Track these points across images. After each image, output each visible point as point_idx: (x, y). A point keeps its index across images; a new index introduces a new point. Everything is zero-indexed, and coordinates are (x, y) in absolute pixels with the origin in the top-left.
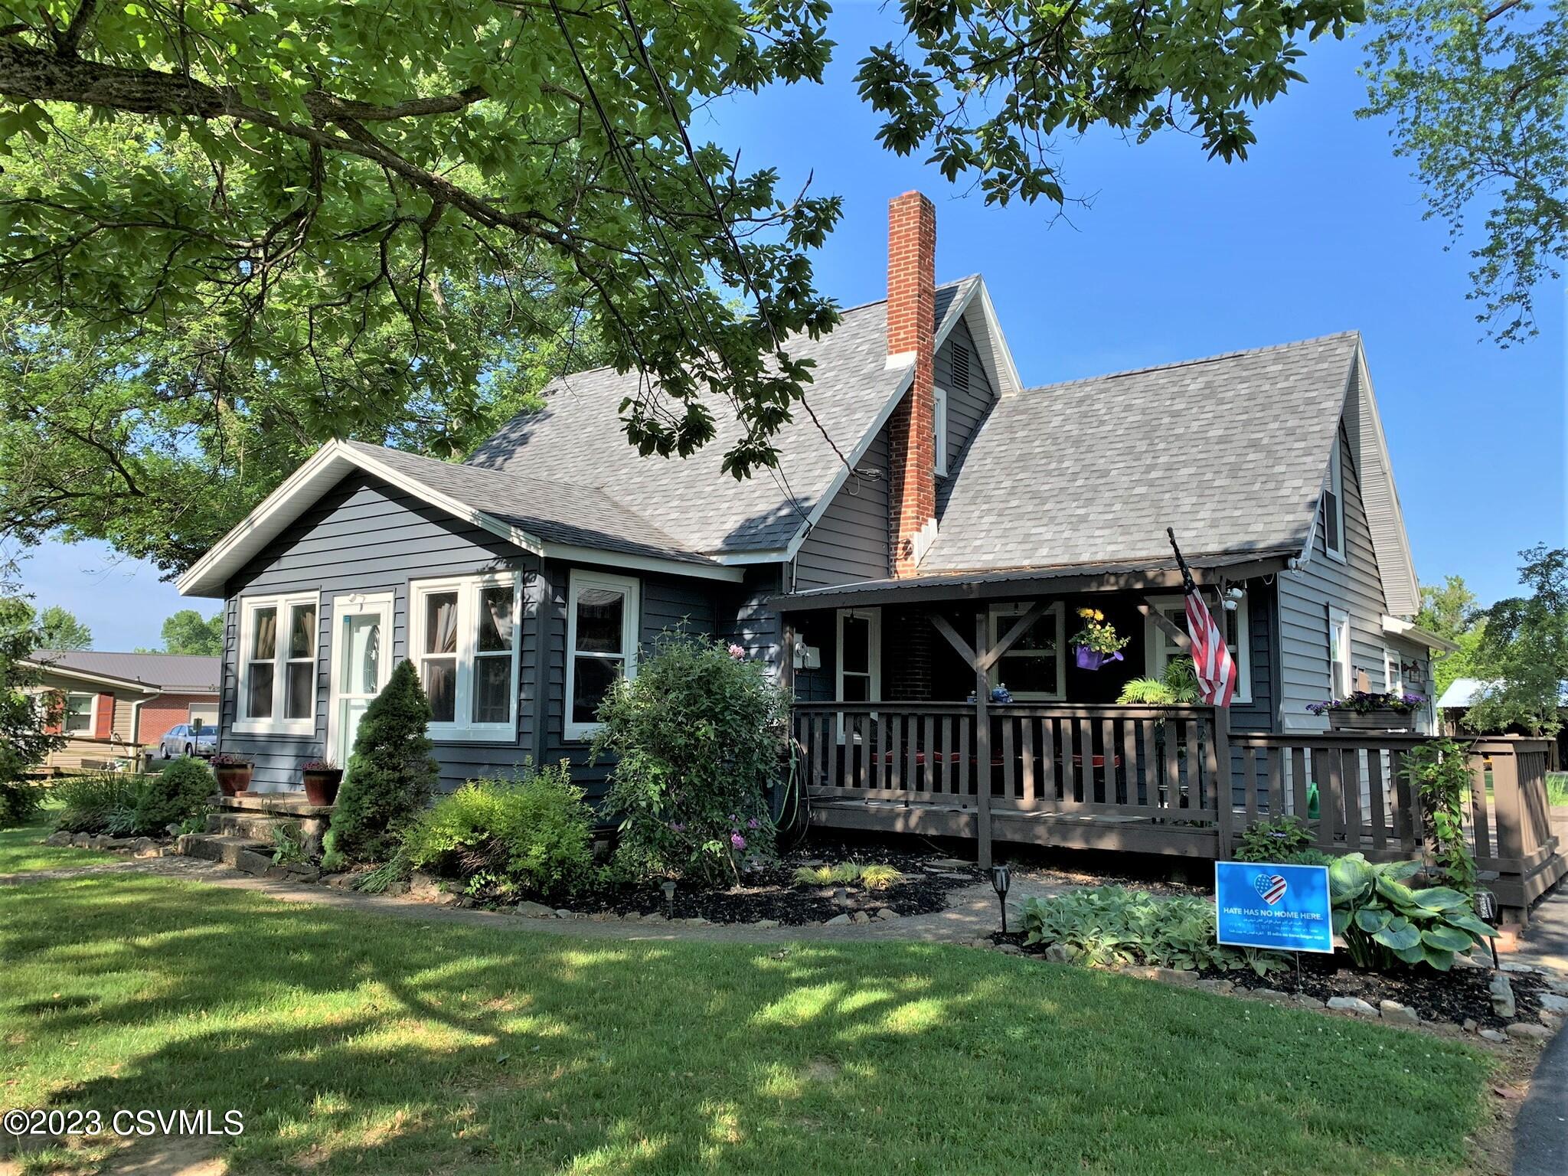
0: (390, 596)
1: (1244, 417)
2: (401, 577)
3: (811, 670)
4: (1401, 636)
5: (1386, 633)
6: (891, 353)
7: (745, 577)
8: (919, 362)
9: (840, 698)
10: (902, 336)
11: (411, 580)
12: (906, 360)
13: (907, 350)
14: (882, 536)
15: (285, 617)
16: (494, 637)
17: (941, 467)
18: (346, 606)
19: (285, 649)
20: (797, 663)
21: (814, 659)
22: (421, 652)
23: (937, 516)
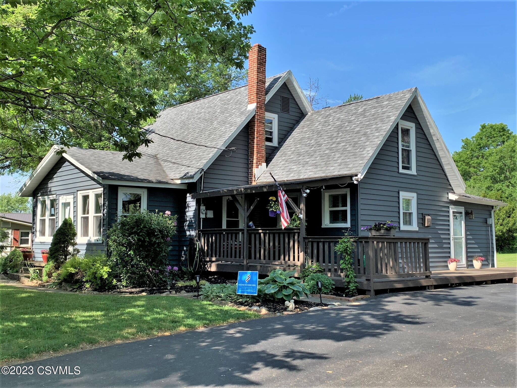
0: (72, 196)
1: (367, 123)
2: (75, 190)
3: (210, 219)
4: (455, 201)
5: (450, 200)
6: (249, 104)
7: (187, 187)
8: (257, 107)
9: (224, 226)
10: (252, 98)
11: (77, 191)
12: (252, 106)
13: (253, 103)
14: (245, 170)
15: (48, 203)
16: (98, 209)
17: (275, 143)
18: (62, 200)
19: (48, 213)
20: (202, 216)
21: (210, 214)
22: (80, 214)
23: (268, 161)
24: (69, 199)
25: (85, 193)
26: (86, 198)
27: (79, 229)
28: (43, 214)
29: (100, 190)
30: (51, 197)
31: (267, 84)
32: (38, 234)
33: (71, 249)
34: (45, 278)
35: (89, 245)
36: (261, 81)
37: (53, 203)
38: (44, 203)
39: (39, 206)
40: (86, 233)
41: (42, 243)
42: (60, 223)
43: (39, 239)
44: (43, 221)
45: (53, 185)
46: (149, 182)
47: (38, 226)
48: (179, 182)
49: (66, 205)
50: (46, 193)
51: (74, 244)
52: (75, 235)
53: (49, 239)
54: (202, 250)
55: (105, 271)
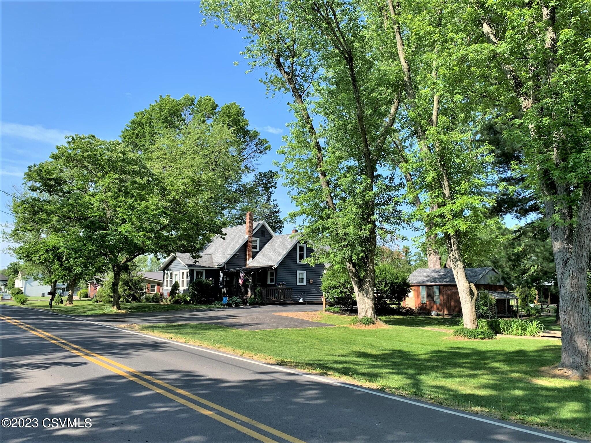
3: (228, 281)
6: (245, 236)
7: (220, 269)
8: (249, 236)
10: (246, 233)
11: (180, 270)
12: (247, 236)
14: (243, 261)
15: (169, 274)
16: (187, 277)
17: (258, 250)
18: (175, 273)
19: (169, 278)
20: (225, 280)
21: (228, 279)
22: (181, 279)
23: (253, 258)
24: (177, 273)
25: (183, 271)
26: (183, 273)
27: (181, 285)
28: (167, 278)
29: (188, 270)
30: (171, 272)
31: (253, 228)
32: (165, 286)
33: (177, 292)
34: (168, 302)
35: (184, 290)
36: (251, 226)
37: (171, 273)
38: (167, 273)
39: (166, 275)
40: (183, 286)
41: (167, 290)
42: (174, 283)
43: (165, 288)
44: (167, 281)
45: (171, 267)
46: (205, 267)
47: (165, 283)
48: (217, 267)
49: (176, 275)
50: (168, 270)
51: (179, 290)
52: (179, 286)
53: (170, 288)
54: (224, 292)
55: (188, 299)
